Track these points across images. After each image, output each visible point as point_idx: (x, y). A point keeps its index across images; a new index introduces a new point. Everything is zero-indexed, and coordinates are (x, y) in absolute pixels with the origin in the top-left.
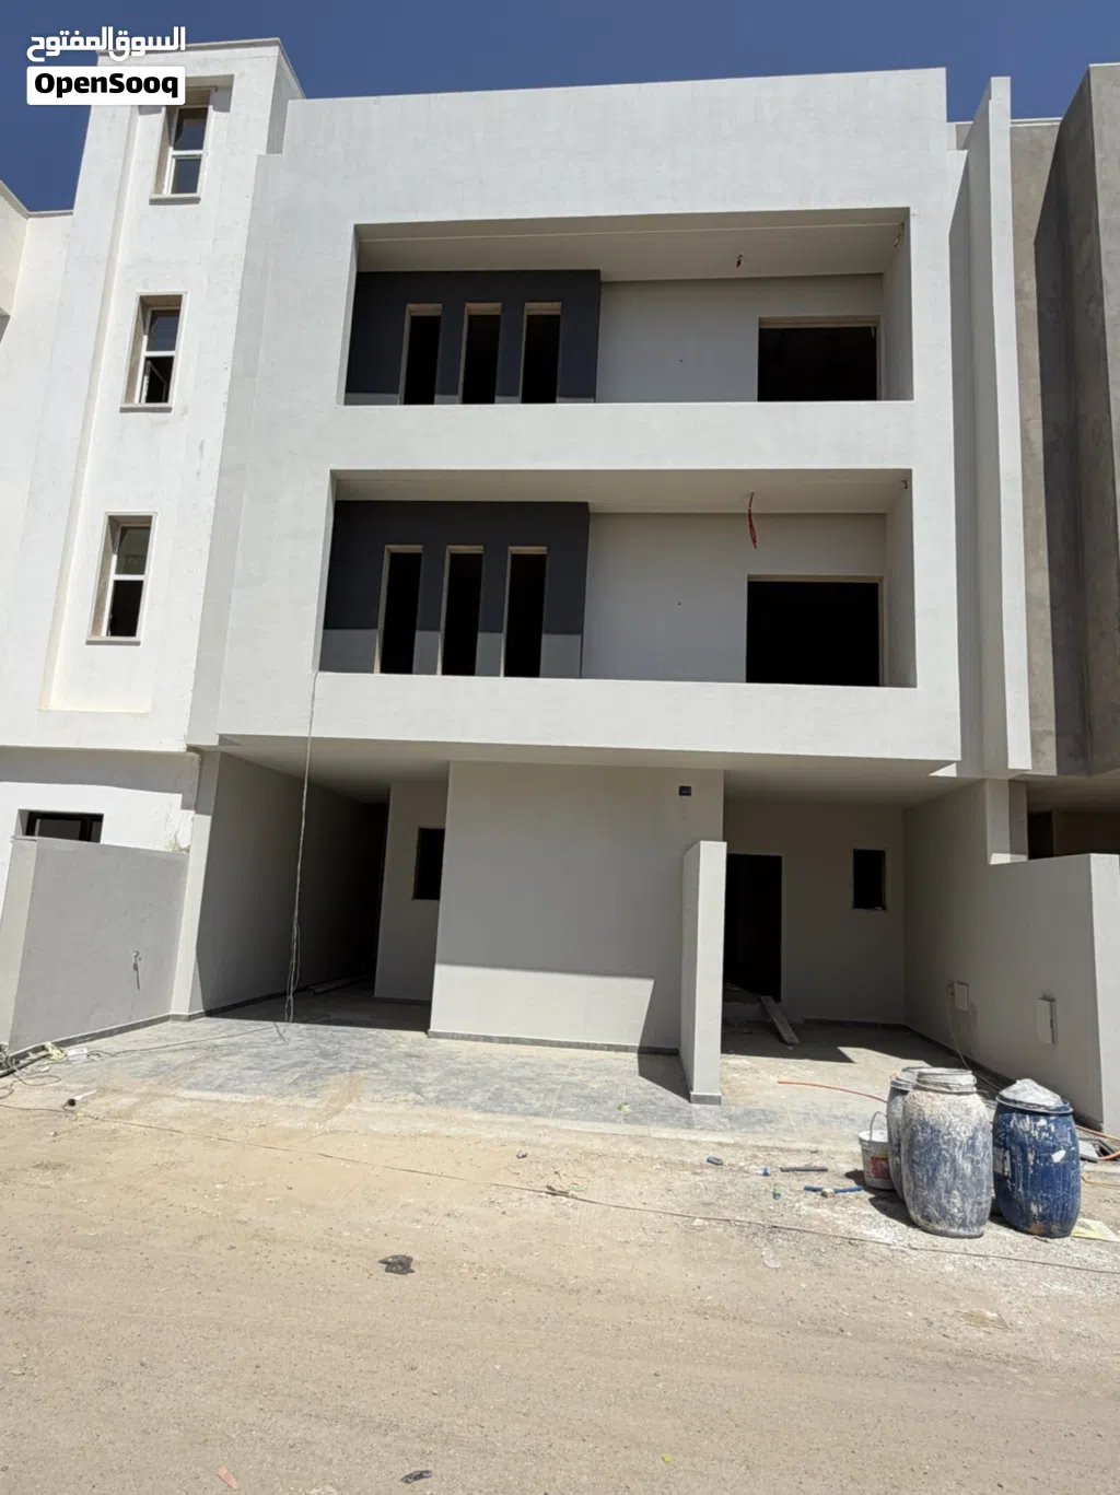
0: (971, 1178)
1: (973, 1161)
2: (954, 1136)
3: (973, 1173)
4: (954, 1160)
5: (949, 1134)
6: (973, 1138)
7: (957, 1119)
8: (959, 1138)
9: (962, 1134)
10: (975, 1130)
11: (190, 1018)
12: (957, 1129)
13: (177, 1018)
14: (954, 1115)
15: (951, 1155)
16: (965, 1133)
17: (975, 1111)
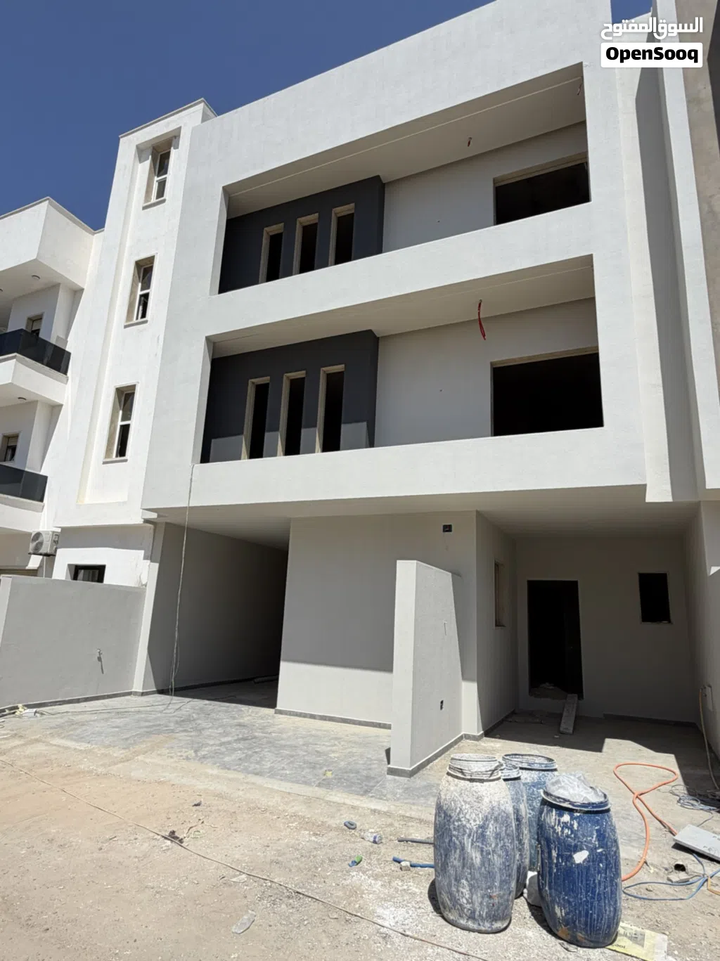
0: (480, 868)
1: (482, 851)
2: (464, 823)
3: (483, 863)
4: (463, 849)
5: (459, 820)
6: (483, 827)
7: (468, 806)
8: (468, 825)
9: (472, 822)
10: (486, 819)
11: (143, 694)
12: (468, 816)
13: (135, 693)
14: (465, 802)
15: (461, 843)
16: (475, 821)
17: (486, 800)
